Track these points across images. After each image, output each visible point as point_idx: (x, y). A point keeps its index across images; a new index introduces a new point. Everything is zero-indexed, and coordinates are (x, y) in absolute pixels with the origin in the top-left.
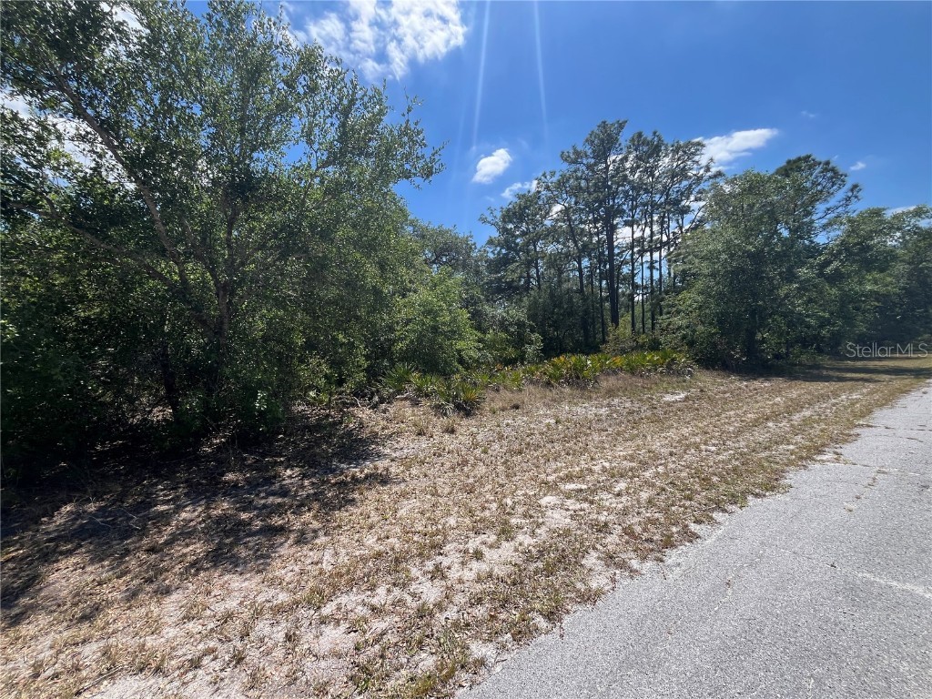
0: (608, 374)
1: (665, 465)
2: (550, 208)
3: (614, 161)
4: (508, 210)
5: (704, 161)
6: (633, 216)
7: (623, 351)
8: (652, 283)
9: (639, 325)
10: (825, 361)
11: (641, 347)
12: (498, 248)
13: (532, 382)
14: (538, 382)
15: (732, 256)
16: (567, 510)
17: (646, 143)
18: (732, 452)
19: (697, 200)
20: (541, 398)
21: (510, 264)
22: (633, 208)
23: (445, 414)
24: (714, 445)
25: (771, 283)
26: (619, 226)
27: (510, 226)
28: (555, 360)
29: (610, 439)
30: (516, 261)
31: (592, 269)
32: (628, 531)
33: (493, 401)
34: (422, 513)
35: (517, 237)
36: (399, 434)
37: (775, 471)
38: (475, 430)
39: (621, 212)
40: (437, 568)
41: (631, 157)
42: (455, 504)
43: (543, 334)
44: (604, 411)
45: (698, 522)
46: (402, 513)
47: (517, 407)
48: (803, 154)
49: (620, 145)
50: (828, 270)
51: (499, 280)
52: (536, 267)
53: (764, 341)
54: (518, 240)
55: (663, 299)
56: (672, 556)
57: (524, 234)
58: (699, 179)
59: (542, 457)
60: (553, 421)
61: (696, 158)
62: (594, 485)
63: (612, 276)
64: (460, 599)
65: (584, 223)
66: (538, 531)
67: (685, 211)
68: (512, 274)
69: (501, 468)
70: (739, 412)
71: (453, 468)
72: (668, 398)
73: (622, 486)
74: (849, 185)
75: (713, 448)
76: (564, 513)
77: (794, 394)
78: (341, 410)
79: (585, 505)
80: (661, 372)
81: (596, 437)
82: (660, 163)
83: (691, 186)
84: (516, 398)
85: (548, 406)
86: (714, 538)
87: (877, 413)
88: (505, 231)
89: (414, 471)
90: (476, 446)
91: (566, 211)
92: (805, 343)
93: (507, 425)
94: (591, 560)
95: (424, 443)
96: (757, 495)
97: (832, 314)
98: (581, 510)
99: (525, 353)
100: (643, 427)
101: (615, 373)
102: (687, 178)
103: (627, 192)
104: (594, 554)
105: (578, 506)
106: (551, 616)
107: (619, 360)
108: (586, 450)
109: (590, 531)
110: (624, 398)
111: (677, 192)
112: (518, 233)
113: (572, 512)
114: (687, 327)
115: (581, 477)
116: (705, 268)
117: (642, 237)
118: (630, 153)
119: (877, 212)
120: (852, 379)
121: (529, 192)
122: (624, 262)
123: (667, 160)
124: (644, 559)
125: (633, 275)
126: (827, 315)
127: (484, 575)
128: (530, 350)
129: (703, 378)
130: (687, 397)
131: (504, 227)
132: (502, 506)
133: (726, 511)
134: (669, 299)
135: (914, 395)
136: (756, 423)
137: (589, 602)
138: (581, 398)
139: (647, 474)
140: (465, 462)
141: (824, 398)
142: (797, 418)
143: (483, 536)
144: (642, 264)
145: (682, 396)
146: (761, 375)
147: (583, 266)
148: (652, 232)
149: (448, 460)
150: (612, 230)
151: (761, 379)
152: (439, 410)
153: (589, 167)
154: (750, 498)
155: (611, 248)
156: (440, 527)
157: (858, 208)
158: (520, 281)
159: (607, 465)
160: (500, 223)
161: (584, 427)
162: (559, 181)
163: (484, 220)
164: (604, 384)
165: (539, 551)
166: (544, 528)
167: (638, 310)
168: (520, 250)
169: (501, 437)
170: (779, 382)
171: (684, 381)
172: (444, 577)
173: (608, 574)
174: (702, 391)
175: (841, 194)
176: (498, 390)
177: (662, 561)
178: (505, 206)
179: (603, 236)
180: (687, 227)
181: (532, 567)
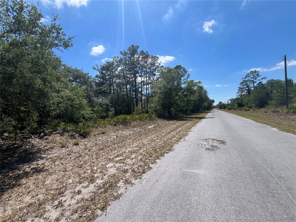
0: (134, 121)
1: (146, 147)
2: (117, 68)
3: (136, 57)
4: (103, 67)
5: (159, 62)
6: (141, 74)
7: (139, 114)
8: (147, 94)
9: (144, 106)
10: (184, 116)
11: (143, 112)
12: (100, 79)
13: (110, 124)
14: (112, 124)
15: (165, 88)
16: (116, 167)
17: (144, 54)
18: (163, 141)
19: (157, 72)
20: (113, 129)
21: (104, 84)
22: (141, 72)
23: (75, 138)
24: (159, 140)
25: (173, 96)
26: (138, 77)
27: (104, 72)
28: (118, 117)
29: (132, 141)
30: (106, 84)
31: (130, 88)
32: (133, 171)
33: (95, 131)
34: (57, 180)
35: (106, 76)
36: (52, 148)
37: (171, 146)
38: (87, 143)
39: (138, 73)
40: (60, 203)
41: (141, 57)
42: (73, 173)
43: (115, 108)
44: (132, 132)
45: (152, 164)
46: (47, 182)
47: (103, 133)
48: (179, 65)
49: (138, 53)
50: (184, 94)
51: (100, 89)
52: (113, 86)
53: (172, 111)
54: (107, 77)
55: (149, 99)
56: (144, 176)
57: (109, 75)
58: (158, 67)
59: (110, 150)
60: (115, 137)
61: (157, 61)
62: (126, 157)
63: (136, 91)
64: (68, 213)
65: (128, 74)
66: (104, 177)
67: (155, 75)
68: (104, 88)
69: (95, 156)
70: (166, 130)
71: (75, 159)
72: (150, 127)
73: (133, 156)
74: (188, 74)
75: (159, 141)
76: (114, 169)
77: (177, 124)
78: (22, 141)
79: (122, 164)
80: (148, 120)
81: (128, 141)
82: (149, 60)
83: (156, 68)
84: (103, 130)
85: (115, 132)
86: (156, 168)
87: (192, 128)
88: (102, 73)
89: (57, 163)
90: (86, 149)
91: (122, 70)
92: (180, 111)
93: (99, 140)
94: (121, 184)
95: (64, 150)
96: (167, 153)
97: (185, 104)
98: (120, 166)
99: (109, 114)
100: (142, 137)
101: (136, 120)
102: (155, 66)
103: (140, 67)
104: (122, 181)
105: (119, 165)
106: (103, 209)
107: (137, 116)
108: (124, 145)
109: (122, 173)
110: (138, 128)
111: (153, 69)
112: (107, 74)
113: (117, 168)
114: (155, 107)
115: (122, 155)
116: (159, 91)
117: (144, 81)
118: (140, 56)
119: (192, 81)
120: (189, 120)
121: (111, 62)
122: (139, 87)
123: (150, 60)
124: (136, 179)
125: (142, 91)
126: (184, 105)
127: (80, 200)
128: (110, 113)
129: (159, 121)
130: (154, 127)
131: (102, 72)
132: (92, 171)
133: (159, 159)
134: (150, 99)
135: (199, 123)
136: (169, 133)
137: (117, 199)
138: (125, 128)
139: (141, 151)
140: (81, 156)
141: (183, 125)
142: (177, 130)
143: (83, 184)
144: (144, 88)
145: (153, 126)
146: (171, 120)
147: (127, 88)
148: (147, 80)
149: (73, 156)
150: (136, 77)
151: (171, 121)
152: (72, 137)
153: (129, 57)
154: (165, 154)
155: (136, 83)
156: (64, 184)
157: (190, 79)
158: (107, 90)
159: (130, 150)
160: (100, 70)
161: (125, 138)
162: (120, 60)
163: (95, 69)
164: (132, 124)
165: (103, 185)
166: (107, 175)
167: (143, 102)
168: (107, 80)
169: (96, 144)
170: (175, 121)
171: (154, 122)
172: (62, 206)
173: (125, 187)
174: (158, 124)
175: (186, 76)
176: (97, 128)
177: (141, 178)
178: (102, 65)
179: (133, 79)
180: (155, 79)
181: (100, 191)
